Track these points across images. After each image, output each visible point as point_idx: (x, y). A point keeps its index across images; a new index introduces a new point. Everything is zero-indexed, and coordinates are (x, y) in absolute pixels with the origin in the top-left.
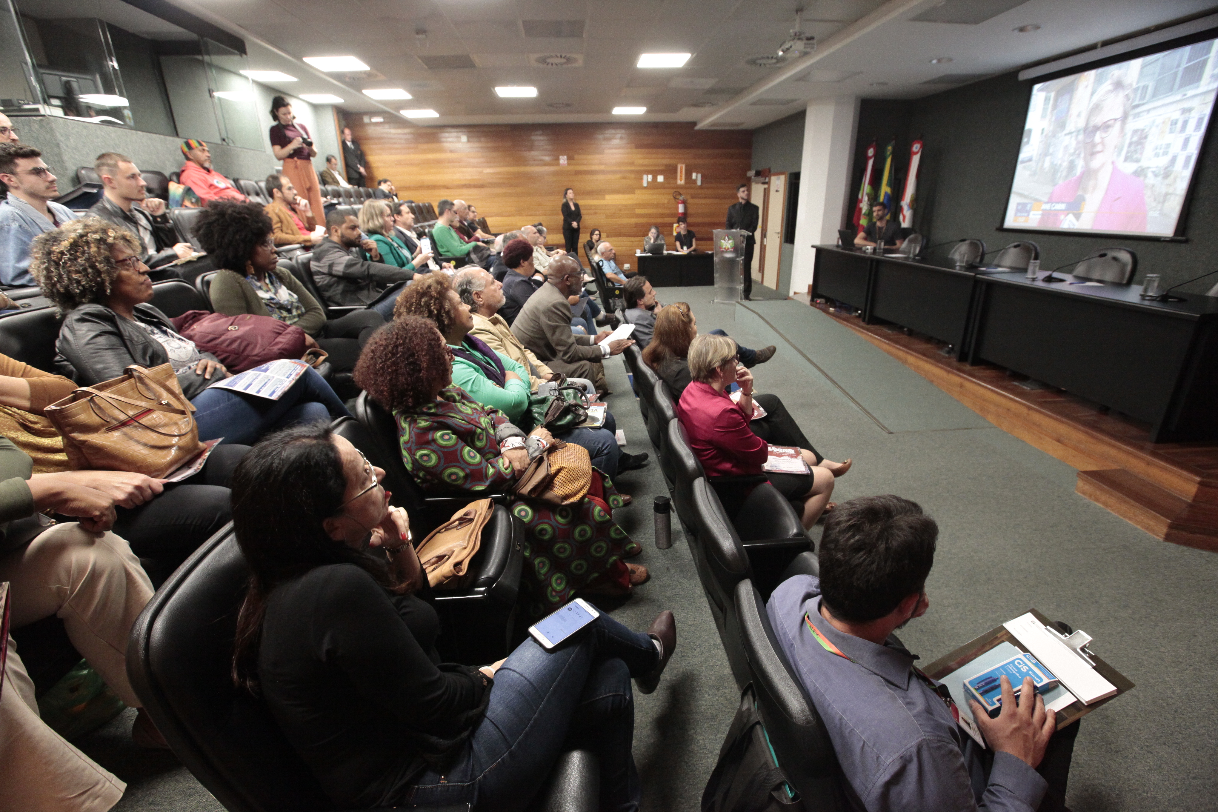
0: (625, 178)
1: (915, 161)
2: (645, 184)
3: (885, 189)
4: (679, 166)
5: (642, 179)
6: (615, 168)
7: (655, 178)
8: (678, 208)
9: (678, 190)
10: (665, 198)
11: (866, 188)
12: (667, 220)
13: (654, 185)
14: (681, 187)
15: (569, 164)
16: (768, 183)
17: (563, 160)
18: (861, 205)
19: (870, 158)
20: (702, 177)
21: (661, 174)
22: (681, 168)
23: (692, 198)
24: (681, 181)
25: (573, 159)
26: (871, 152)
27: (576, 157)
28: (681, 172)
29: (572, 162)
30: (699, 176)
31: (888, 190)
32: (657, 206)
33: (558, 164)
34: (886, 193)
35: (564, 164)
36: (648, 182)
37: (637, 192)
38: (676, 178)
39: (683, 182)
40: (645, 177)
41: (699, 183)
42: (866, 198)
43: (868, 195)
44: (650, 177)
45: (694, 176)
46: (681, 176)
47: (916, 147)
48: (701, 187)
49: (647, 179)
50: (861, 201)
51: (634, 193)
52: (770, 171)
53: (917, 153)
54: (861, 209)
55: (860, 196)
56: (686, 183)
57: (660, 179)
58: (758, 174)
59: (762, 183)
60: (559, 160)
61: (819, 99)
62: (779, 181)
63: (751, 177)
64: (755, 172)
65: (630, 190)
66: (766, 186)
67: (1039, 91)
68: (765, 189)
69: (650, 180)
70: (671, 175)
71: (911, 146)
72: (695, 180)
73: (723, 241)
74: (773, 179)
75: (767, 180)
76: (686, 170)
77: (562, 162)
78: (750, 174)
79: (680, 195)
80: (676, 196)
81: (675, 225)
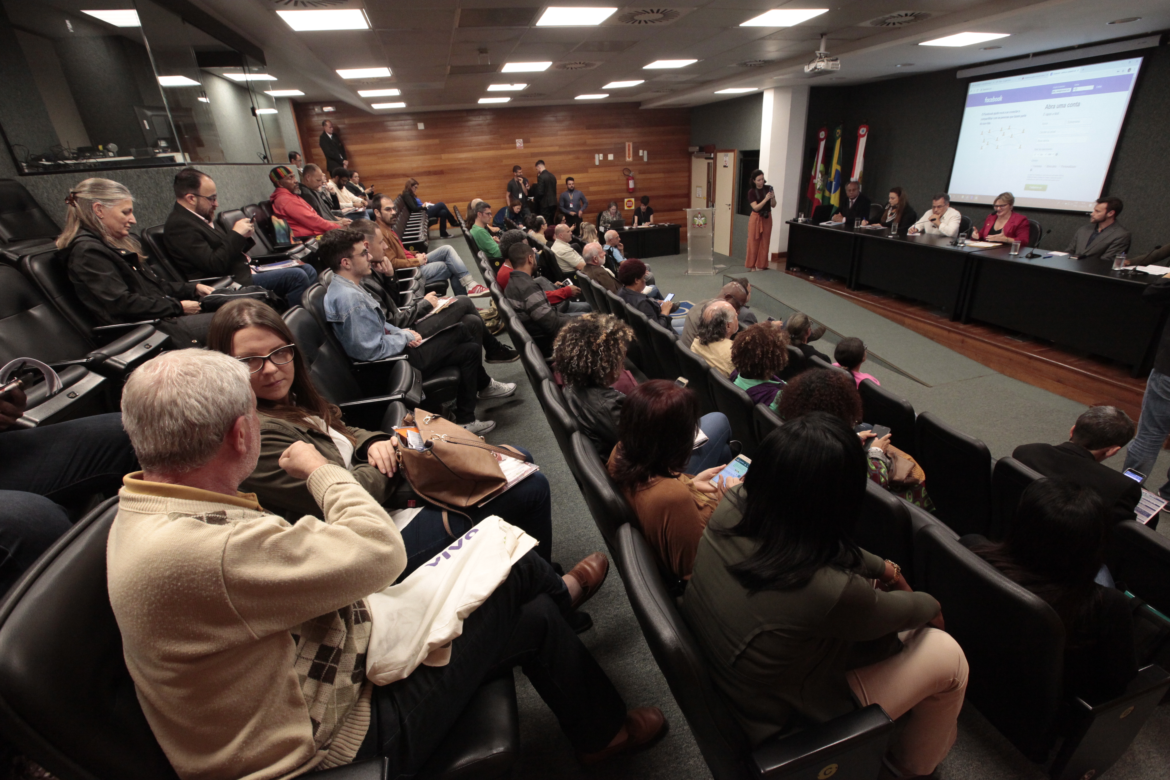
0: (578, 158)
1: (862, 142)
2: (597, 163)
3: (835, 167)
4: (627, 144)
5: (594, 158)
6: (569, 149)
7: (605, 157)
8: (628, 184)
9: (628, 167)
10: (615, 175)
11: (820, 166)
12: (619, 195)
13: (605, 163)
14: (630, 164)
15: (525, 147)
16: (715, 159)
17: (519, 143)
18: (815, 181)
19: (822, 140)
20: (648, 154)
21: (610, 153)
22: (629, 146)
23: (640, 173)
24: (629, 159)
25: (530, 142)
26: (822, 135)
27: (532, 140)
28: (629, 150)
29: (527, 144)
30: (646, 152)
31: (839, 168)
32: (609, 182)
33: (515, 148)
34: (837, 170)
35: (521, 147)
36: (600, 160)
37: (590, 170)
38: (625, 157)
39: (631, 159)
40: (597, 156)
41: (645, 159)
42: (819, 175)
43: (821, 172)
44: (601, 155)
45: (641, 152)
46: (629, 154)
47: (863, 131)
48: (648, 163)
49: (599, 158)
50: (815, 178)
51: (587, 172)
52: (715, 148)
53: (863, 136)
54: (814, 185)
55: (813, 173)
56: (634, 160)
57: (611, 157)
58: (701, 150)
59: (706, 158)
60: (515, 143)
61: (778, 89)
62: (727, 159)
63: (693, 153)
64: (698, 148)
65: (583, 169)
66: (711, 161)
67: (975, 89)
68: (709, 164)
69: (601, 159)
70: (620, 152)
71: (858, 130)
72: (642, 157)
73: (696, 219)
74: (720, 155)
75: (712, 155)
76: (633, 148)
77: (518, 145)
78: (691, 149)
79: (630, 171)
80: (626, 173)
81: (626, 200)
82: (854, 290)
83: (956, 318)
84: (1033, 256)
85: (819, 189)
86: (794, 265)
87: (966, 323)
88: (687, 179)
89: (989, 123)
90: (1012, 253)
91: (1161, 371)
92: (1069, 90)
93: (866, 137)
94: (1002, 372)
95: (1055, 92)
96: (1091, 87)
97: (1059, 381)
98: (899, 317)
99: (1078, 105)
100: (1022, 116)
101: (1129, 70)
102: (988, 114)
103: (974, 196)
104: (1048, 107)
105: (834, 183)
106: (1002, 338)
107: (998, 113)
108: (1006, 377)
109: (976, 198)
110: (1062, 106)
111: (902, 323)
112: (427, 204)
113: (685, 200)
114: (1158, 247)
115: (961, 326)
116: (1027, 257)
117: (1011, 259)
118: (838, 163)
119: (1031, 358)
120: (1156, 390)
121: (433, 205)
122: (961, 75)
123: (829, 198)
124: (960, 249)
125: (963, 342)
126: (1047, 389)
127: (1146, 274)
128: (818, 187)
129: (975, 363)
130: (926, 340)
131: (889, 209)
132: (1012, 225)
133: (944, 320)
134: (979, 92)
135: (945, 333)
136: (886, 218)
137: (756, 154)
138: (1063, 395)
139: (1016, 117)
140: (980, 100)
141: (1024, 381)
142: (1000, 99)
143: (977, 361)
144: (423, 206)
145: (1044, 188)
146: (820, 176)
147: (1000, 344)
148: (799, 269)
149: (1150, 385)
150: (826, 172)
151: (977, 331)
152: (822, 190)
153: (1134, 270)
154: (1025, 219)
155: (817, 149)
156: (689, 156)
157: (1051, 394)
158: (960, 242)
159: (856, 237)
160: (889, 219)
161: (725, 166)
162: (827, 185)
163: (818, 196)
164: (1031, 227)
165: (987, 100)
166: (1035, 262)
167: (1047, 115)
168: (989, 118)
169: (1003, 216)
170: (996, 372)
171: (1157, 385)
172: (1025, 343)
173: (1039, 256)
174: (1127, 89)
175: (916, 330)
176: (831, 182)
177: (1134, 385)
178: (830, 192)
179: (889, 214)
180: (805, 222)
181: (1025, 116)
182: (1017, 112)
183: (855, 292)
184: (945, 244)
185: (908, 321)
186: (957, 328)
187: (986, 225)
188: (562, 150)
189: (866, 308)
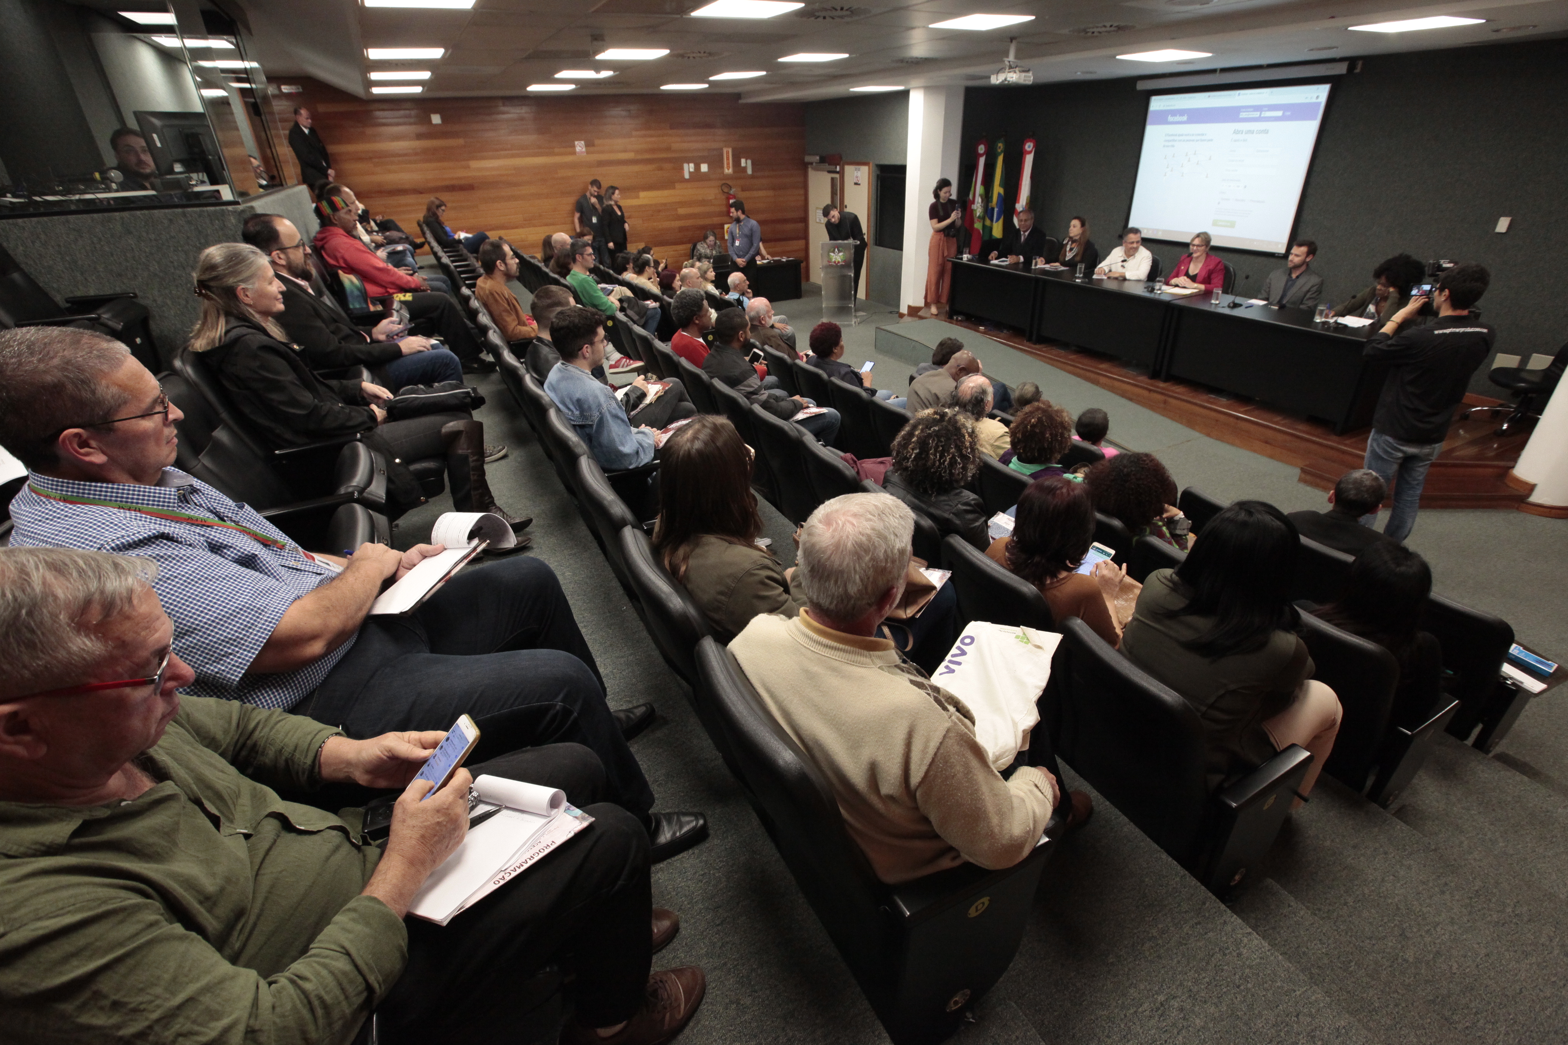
0: (661, 169)
1: (1029, 160)
2: (687, 176)
3: (998, 190)
4: (725, 150)
5: (682, 169)
6: (647, 156)
7: (698, 167)
9: (728, 182)
10: (711, 193)
11: (979, 189)
12: (716, 220)
13: (697, 176)
14: (728, 177)
15: (587, 152)
16: (842, 173)
17: (580, 146)
18: (974, 207)
19: (981, 155)
20: (753, 164)
21: (704, 162)
22: (728, 153)
23: (743, 190)
24: (728, 171)
25: (593, 145)
26: (981, 149)
27: (597, 142)
28: (728, 159)
29: (592, 149)
30: (749, 162)
31: (1002, 191)
32: (703, 203)
33: (574, 153)
34: (999, 194)
35: (582, 152)
36: (690, 172)
37: (678, 186)
38: (722, 167)
39: (730, 171)
40: (686, 166)
41: (749, 171)
42: (978, 200)
43: (981, 196)
44: (692, 165)
45: (743, 161)
46: (728, 164)
47: (1029, 146)
48: (752, 177)
49: (689, 168)
50: (973, 202)
51: (674, 188)
52: (841, 158)
53: (1030, 152)
54: (972, 211)
55: (971, 197)
56: (734, 172)
57: (704, 168)
58: (823, 160)
59: (829, 172)
60: (574, 146)
61: (928, 89)
62: (859, 174)
63: (812, 164)
64: (818, 158)
65: (668, 184)
66: (837, 176)
67: (1157, 104)
68: (832, 179)
69: (692, 170)
70: (716, 162)
71: (1022, 144)
72: (745, 168)
73: (832, 254)
74: (849, 170)
75: (838, 169)
76: (733, 155)
77: (578, 149)
78: (808, 159)
79: (730, 187)
80: (726, 190)
81: (726, 226)
82: (1035, 344)
83: (1155, 375)
84: (1235, 305)
85: (979, 217)
86: (958, 313)
87: (1166, 380)
88: (803, 198)
89: (1173, 146)
90: (1213, 302)
91: (1381, 431)
92: (1257, 114)
93: (1033, 154)
94: (1208, 435)
95: (1243, 115)
96: (1279, 113)
97: (1266, 442)
98: (1092, 376)
99: (1266, 132)
100: (1209, 140)
101: (1317, 97)
102: (1172, 135)
103: (1158, 230)
104: (1236, 132)
105: (996, 210)
106: (1205, 397)
107: (1182, 135)
108: (1212, 440)
109: (1160, 233)
110: (1251, 132)
111: (1096, 382)
112: (462, 235)
113: (801, 226)
114: (1354, 297)
115: (1162, 385)
116: (1229, 306)
117: (1212, 309)
118: (1000, 185)
119: (1238, 418)
120: (1377, 450)
121: (469, 235)
122: (1141, 86)
123: (991, 229)
124: (1157, 297)
125: (1165, 402)
126: (1255, 451)
127: (1346, 326)
128: (978, 214)
129: (1179, 426)
130: (1124, 401)
131: (1067, 244)
132: (1208, 268)
133: (1141, 378)
134: (1162, 108)
135: (1145, 393)
136: (1065, 255)
137: (901, 170)
138: (1271, 457)
139: (1202, 140)
140: (1163, 118)
141: (1233, 444)
142: (1185, 118)
143: (1181, 423)
144: (456, 237)
145: (1232, 225)
146: (980, 200)
147: (1206, 404)
148: (964, 318)
149: (1372, 446)
150: (987, 196)
151: (1179, 390)
152: (982, 218)
153: (1336, 322)
154: (1219, 262)
155: (975, 167)
156: (804, 167)
157: (1259, 456)
158: (1157, 287)
159: (1037, 280)
160: (1069, 256)
161: (856, 184)
162: (988, 212)
163: (978, 225)
164: (1226, 269)
165: (1170, 119)
166: (1237, 312)
167: (1235, 141)
168: (1174, 140)
169: (1197, 258)
170: (1202, 435)
171: (1378, 445)
172: (1229, 402)
173: (1240, 305)
174: (1315, 119)
175: (1112, 389)
176: (993, 209)
177: (1339, 443)
178: (992, 220)
179: (1068, 249)
180: (969, 260)
181: (1212, 140)
182: (1203, 135)
183: (1037, 346)
184: (1139, 290)
185: (1103, 380)
186: (1158, 387)
187: (1180, 267)
188: (639, 157)
189: (1053, 365)
